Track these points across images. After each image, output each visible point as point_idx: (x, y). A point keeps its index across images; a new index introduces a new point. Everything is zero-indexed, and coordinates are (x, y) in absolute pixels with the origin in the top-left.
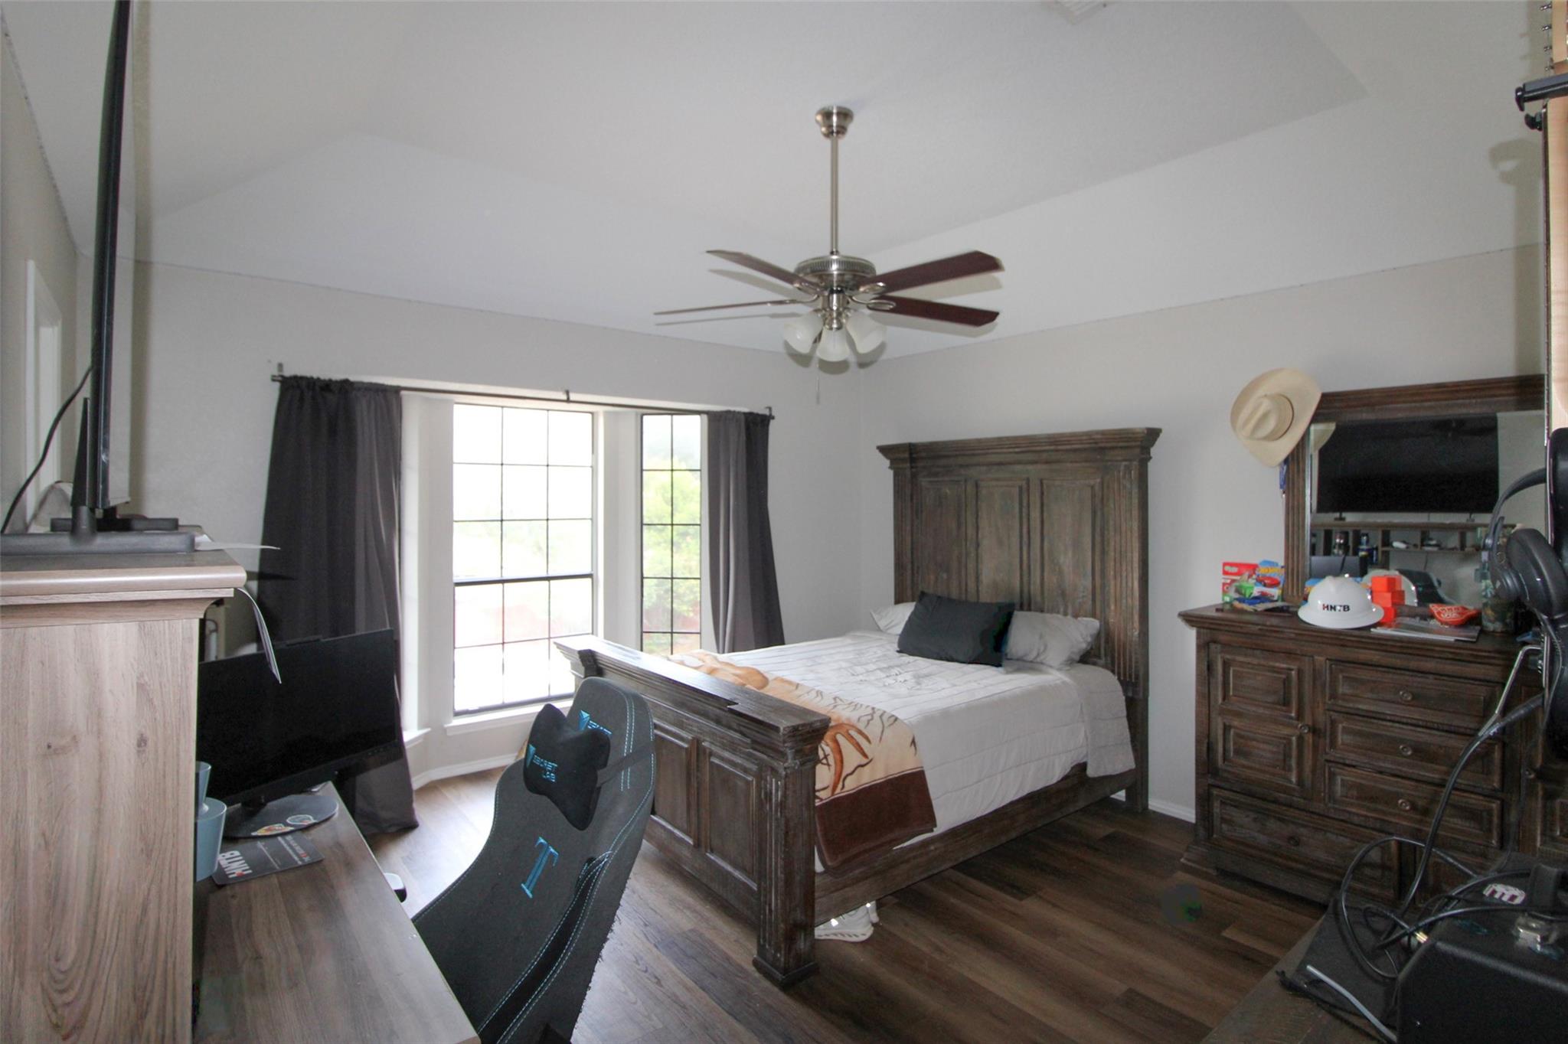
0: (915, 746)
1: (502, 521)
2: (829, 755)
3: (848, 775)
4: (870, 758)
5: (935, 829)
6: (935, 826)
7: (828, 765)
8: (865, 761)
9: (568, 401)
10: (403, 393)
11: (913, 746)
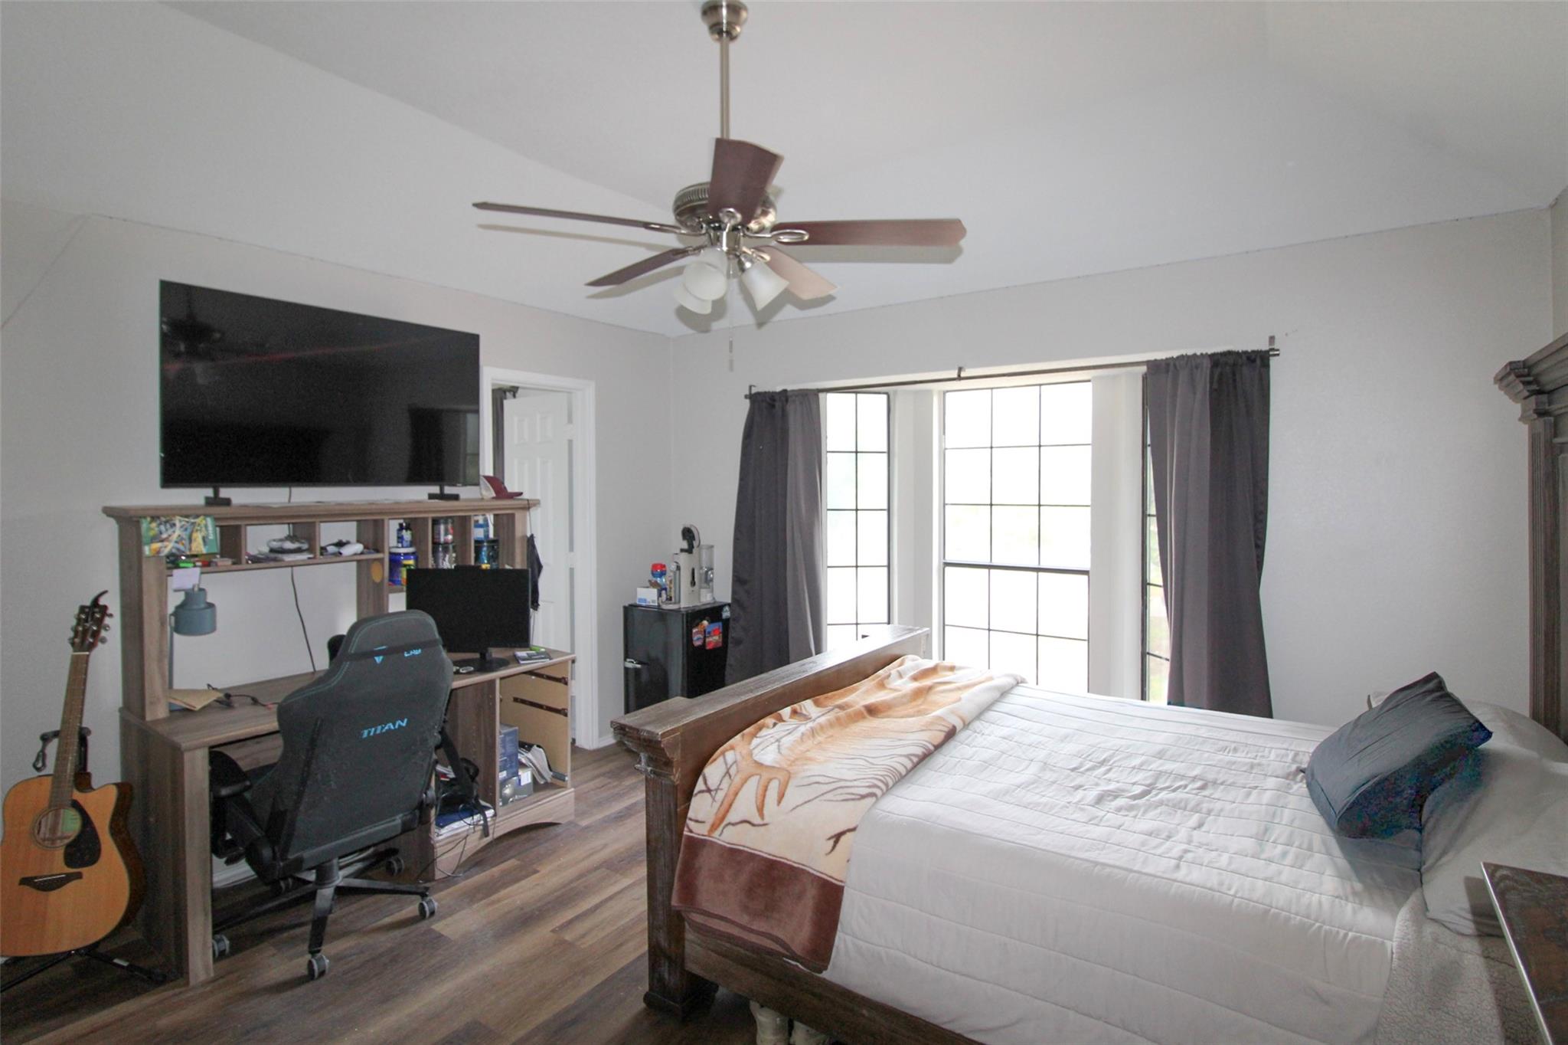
0: (836, 842)
1: (991, 505)
2: (722, 789)
3: (729, 824)
4: (765, 822)
5: (824, 972)
6: (826, 968)
7: (714, 799)
8: (757, 820)
9: (959, 378)
10: (821, 395)
11: (832, 842)
